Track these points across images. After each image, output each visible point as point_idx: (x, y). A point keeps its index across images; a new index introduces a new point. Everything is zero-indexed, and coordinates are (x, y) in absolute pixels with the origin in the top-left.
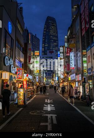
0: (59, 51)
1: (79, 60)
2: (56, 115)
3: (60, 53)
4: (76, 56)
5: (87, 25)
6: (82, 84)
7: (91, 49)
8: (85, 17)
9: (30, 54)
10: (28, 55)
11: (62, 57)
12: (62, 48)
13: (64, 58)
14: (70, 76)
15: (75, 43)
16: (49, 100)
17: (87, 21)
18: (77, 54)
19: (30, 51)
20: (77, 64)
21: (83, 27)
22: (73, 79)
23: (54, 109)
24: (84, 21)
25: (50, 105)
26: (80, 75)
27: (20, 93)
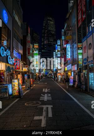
0: (57, 44)
1: (75, 52)
2: (52, 106)
3: (58, 46)
4: (72, 48)
5: (84, 15)
6: (77, 74)
7: (86, 39)
8: (81, 8)
9: (29, 46)
10: (27, 47)
11: (60, 50)
12: (60, 41)
13: (61, 50)
14: (66, 67)
15: (71, 35)
16: (46, 89)
17: (84, 11)
18: (73, 46)
19: (29, 44)
20: (73, 55)
21: (80, 18)
22: (69, 69)
23: (51, 99)
24: (80, 12)
25: (47, 95)
26: (76, 65)
27: (14, 84)
